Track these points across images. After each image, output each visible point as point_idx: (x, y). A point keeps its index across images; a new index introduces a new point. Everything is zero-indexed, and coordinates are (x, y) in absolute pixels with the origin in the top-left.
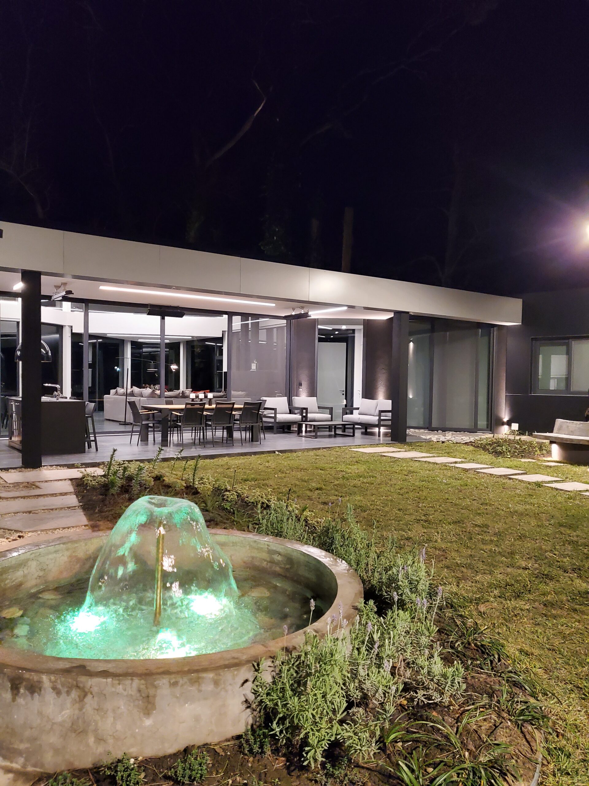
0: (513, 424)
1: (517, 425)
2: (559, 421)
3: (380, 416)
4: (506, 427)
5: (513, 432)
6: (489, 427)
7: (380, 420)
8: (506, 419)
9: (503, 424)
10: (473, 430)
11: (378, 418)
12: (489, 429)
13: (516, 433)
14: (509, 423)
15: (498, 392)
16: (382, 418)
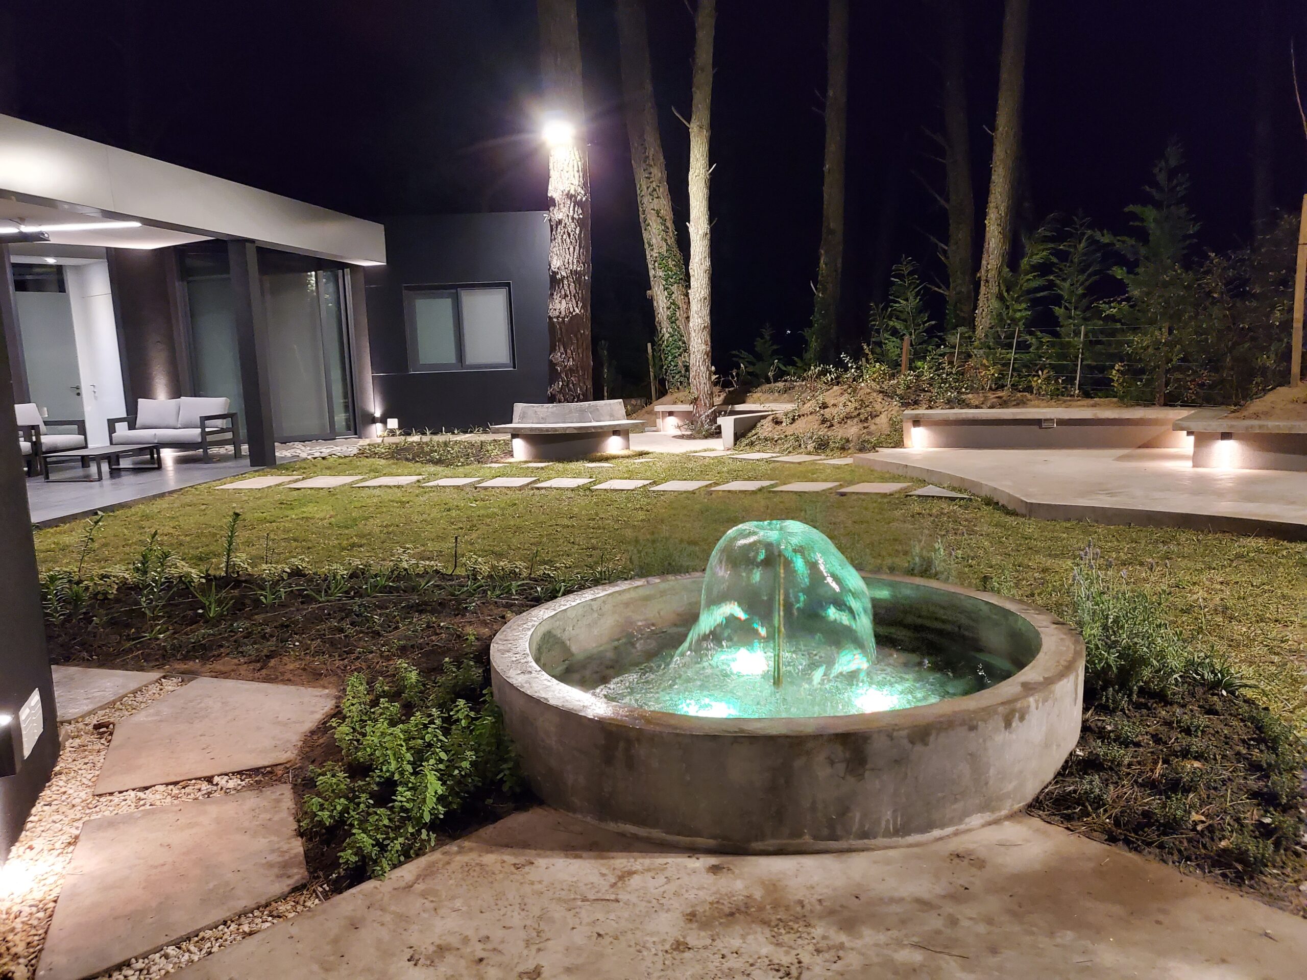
0: (389, 420)
1: (396, 421)
2: (519, 407)
3: (203, 427)
4: (379, 426)
5: (392, 433)
6: (352, 428)
7: (204, 434)
8: (378, 414)
9: (374, 420)
10: (330, 436)
11: (199, 430)
12: (352, 432)
13: (398, 432)
14: (383, 421)
15: (361, 372)
16: (207, 430)
